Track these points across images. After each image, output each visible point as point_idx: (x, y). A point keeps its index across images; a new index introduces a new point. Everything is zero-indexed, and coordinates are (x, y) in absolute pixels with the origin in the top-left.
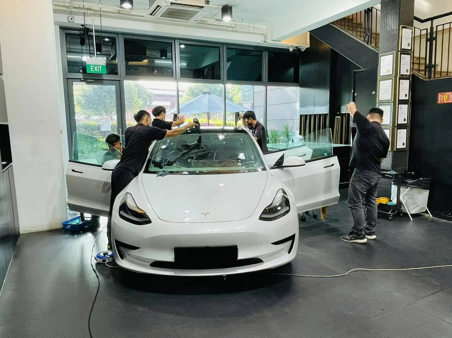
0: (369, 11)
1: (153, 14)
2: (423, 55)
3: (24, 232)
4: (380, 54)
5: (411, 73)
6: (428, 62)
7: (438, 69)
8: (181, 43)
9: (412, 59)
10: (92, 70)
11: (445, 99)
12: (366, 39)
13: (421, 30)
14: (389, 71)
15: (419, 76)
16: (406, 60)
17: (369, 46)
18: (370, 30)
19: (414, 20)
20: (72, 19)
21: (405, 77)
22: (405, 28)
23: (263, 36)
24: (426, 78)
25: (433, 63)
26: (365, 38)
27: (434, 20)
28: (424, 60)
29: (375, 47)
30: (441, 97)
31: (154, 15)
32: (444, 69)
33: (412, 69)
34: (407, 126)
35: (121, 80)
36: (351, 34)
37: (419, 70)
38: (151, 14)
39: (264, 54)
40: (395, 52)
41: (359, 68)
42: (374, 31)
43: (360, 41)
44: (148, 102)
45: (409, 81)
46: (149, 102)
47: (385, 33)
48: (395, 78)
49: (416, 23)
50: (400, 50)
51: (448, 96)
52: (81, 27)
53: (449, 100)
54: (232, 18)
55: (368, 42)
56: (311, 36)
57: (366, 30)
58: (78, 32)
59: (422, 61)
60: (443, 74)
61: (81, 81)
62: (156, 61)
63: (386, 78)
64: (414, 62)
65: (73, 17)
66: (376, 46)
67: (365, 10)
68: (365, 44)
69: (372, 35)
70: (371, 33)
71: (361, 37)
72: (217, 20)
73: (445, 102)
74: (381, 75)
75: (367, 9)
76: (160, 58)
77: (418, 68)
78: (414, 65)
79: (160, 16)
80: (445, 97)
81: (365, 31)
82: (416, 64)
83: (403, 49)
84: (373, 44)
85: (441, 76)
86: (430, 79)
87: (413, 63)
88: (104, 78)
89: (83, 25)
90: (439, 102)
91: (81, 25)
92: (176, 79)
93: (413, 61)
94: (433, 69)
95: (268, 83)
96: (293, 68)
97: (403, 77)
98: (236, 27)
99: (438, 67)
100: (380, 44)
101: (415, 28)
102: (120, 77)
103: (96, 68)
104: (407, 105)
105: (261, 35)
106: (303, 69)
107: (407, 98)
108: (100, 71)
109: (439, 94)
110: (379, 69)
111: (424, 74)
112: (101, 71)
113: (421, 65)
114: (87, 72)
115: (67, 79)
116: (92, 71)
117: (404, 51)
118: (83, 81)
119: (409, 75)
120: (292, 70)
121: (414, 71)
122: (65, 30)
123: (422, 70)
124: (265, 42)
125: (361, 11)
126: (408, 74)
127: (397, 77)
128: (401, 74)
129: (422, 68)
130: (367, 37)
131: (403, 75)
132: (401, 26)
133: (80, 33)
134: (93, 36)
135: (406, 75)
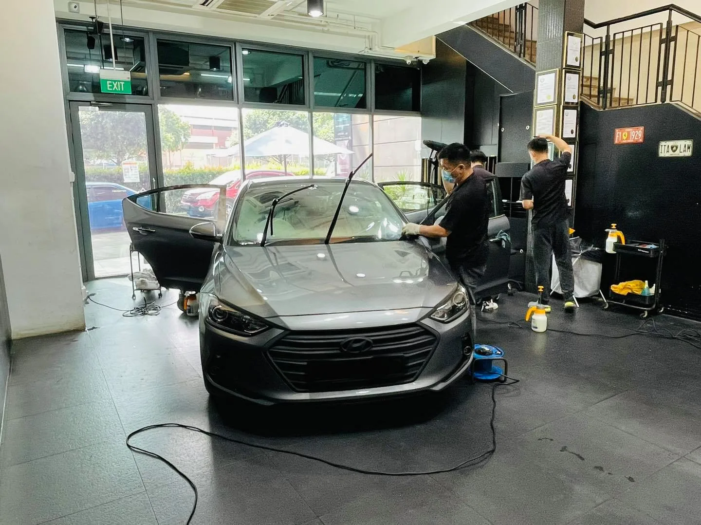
0: (521, 8)
1: (206, 4)
2: (595, 74)
3: (19, 337)
4: (538, 72)
5: (580, 100)
6: (602, 85)
7: (616, 95)
8: (244, 49)
9: (581, 78)
10: (110, 87)
11: (624, 138)
12: (518, 49)
13: (593, 39)
14: (549, 97)
15: (590, 105)
16: (573, 80)
17: (521, 60)
18: (523, 35)
19: (584, 24)
20: (75, 7)
21: (570, 105)
22: (572, 35)
23: (367, 40)
24: (599, 108)
25: (609, 86)
26: (515, 47)
27: (610, 25)
28: (598, 80)
29: (530, 61)
30: (619, 135)
31: (207, 6)
32: (624, 95)
33: (581, 94)
34: (573, 175)
35: (154, 104)
36: (495, 41)
37: (590, 96)
38: (203, 4)
39: (369, 67)
40: (558, 69)
41: (509, 92)
42: (528, 37)
43: (509, 53)
44: (182, 137)
45: (576, 111)
46: (184, 138)
47: (544, 41)
48: (557, 107)
49: (586, 28)
50: (564, 67)
51: (629, 133)
52: (91, 20)
53: (629, 139)
54: (323, 12)
55: (520, 54)
56: (437, 41)
57: (518, 35)
58: (84, 28)
59: (595, 83)
60: (622, 102)
61: (91, 105)
62: (202, 75)
63: (545, 106)
64: (584, 83)
65: (78, 4)
66: (532, 60)
67: (516, 7)
68: (516, 57)
69: (526, 43)
70: (525, 39)
71: (511, 46)
72: (300, 14)
73: (625, 142)
74: (539, 102)
75: (520, 5)
76: (210, 70)
77: (589, 93)
78: (584, 88)
79: (217, 8)
80: (625, 135)
81: (516, 36)
82: (586, 86)
83: (569, 66)
84: (527, 57)
85: (619, 105)
86: (604, 109)
87: (582, 86)
88: (128, 101)
89: (93, 18)
90: (616, 142)
91: (90, 17)
92: (238, 103)
93: (582, 82)
94: (609, 95)
95: (375, 111)
96: (411, 89)
97: (568, 106)
98: (329, 25)
99: (616, 91)
100: (538, 58)
101: (585, 35)
102: (152, 99)
103: (115, 85)
104: (574, 145)
105: (365, 38)
106: (425, 91)
107: (573, 136)
108: (121, 89)
109: (617, 131)
110: (535, 93)
111: (597, 102)
112: (123, 90)
113: (592, 89)
114: (102, 92)
115: (70, 101)
116: (109, 89)
117: (570, 69)
118: (95, 105)
119: (577, 103)
120: (409, 92)
121: (584, 97)
122: (65, 24)
123: (594, 96)
124: (370, 49)
125: (510, 8)
126: (576, 101)
127: (560, 106)
128: (566, 101)
129: (595, 92)
130: (519, 46)
131: (568, 103)
132: (566, 32)
133: (88, 29)
134: (109, 34)
135: (573, 103)
